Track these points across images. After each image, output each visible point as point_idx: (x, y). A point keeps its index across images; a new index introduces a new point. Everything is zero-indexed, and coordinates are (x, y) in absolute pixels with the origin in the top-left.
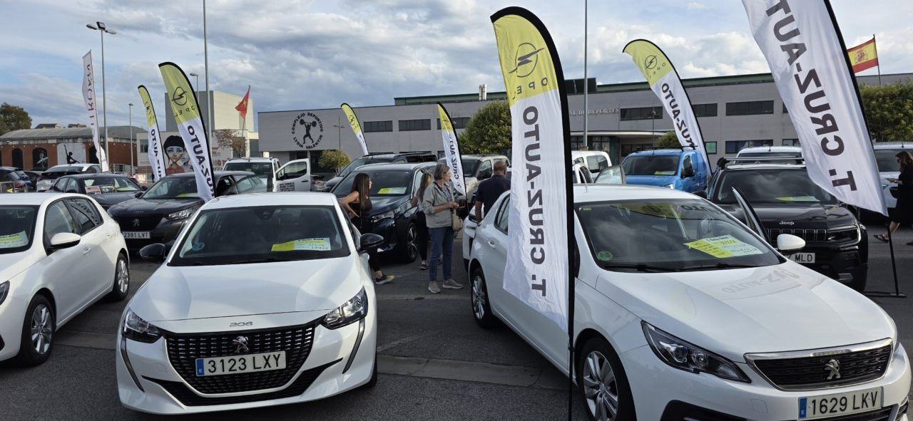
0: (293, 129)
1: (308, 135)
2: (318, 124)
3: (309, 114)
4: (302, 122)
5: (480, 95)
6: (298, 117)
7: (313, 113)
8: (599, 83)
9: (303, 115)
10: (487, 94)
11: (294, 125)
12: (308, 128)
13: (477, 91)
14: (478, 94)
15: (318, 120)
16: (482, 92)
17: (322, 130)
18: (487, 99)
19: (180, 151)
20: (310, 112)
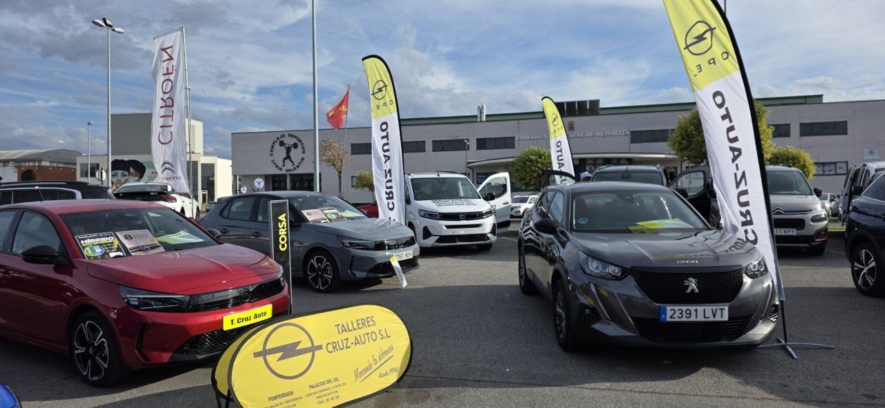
0: (271, 151)
1: (288, 157)
2: (299, 144)
3: (289, 135)
4: (282, 144)
5: (479, 116)
6: (278, 139)
7: (295, 134)
8: (601, 106)
9: (283, 136)
10: (487, 116)
11: (273, 147)
12: (288, 150)
13: (476, 113)
14: (476, 116)
15: (300, 141)
16: (481, 113)
17: (304, 152)
18: (486, 121)
19: (125, 176)
20: (291, 133)
